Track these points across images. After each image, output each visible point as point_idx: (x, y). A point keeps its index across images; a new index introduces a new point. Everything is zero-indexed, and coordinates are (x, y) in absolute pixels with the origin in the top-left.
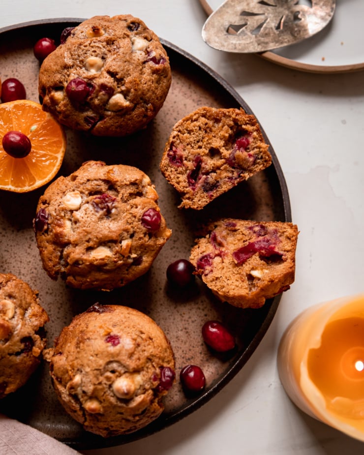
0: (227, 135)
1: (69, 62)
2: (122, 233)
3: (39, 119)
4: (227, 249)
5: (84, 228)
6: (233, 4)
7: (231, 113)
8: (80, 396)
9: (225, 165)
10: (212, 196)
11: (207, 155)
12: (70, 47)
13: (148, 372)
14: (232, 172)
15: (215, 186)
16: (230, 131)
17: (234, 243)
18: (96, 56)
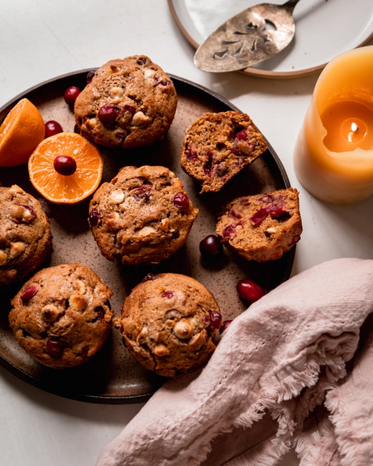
0: (228, 131)
1: (97, 94)
2: (161, 214)
3: (78, 145)
4: (245, 218)
5: (130, 214)
6: (214, 37)
7: (228, 114)
8: (149, 345)
9: (231, 154)
10: (225, 179)
11: (215, 149)
12: (96, 84)
13: (199, 315)
14: (238, 159)
15: (226, 171)
16: (230, 129)
17: (250, 213)
18: (118, 86)
